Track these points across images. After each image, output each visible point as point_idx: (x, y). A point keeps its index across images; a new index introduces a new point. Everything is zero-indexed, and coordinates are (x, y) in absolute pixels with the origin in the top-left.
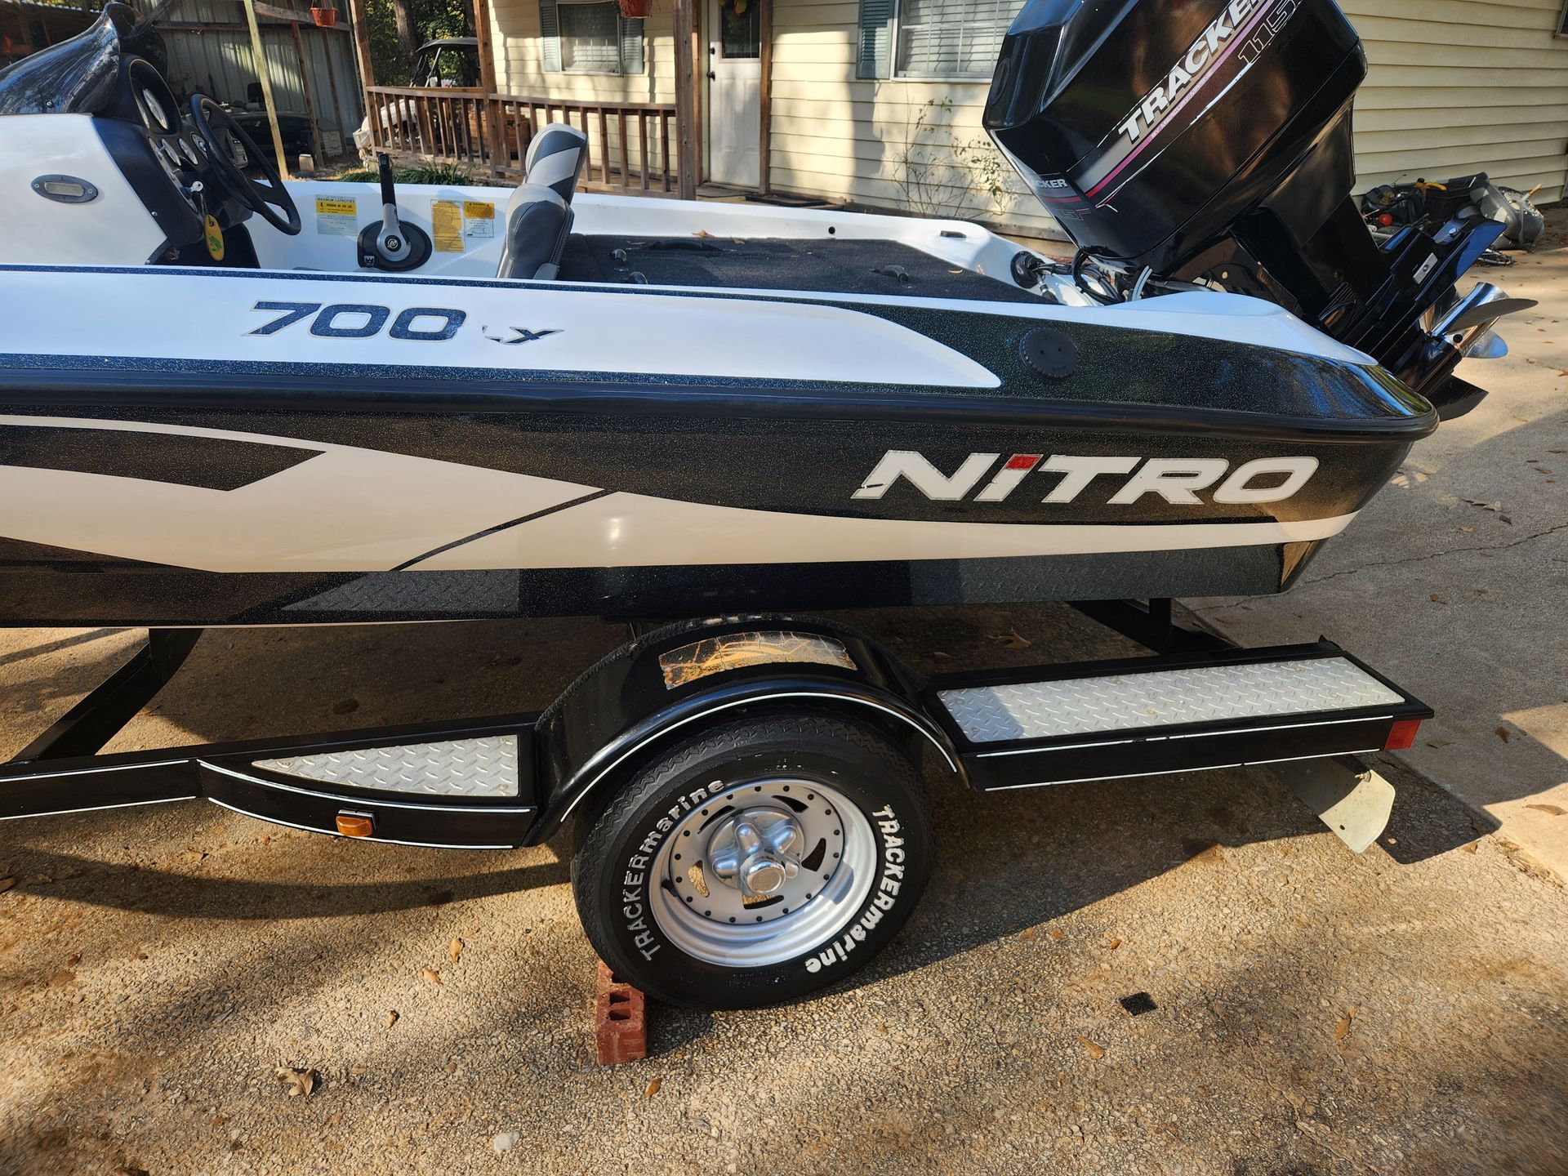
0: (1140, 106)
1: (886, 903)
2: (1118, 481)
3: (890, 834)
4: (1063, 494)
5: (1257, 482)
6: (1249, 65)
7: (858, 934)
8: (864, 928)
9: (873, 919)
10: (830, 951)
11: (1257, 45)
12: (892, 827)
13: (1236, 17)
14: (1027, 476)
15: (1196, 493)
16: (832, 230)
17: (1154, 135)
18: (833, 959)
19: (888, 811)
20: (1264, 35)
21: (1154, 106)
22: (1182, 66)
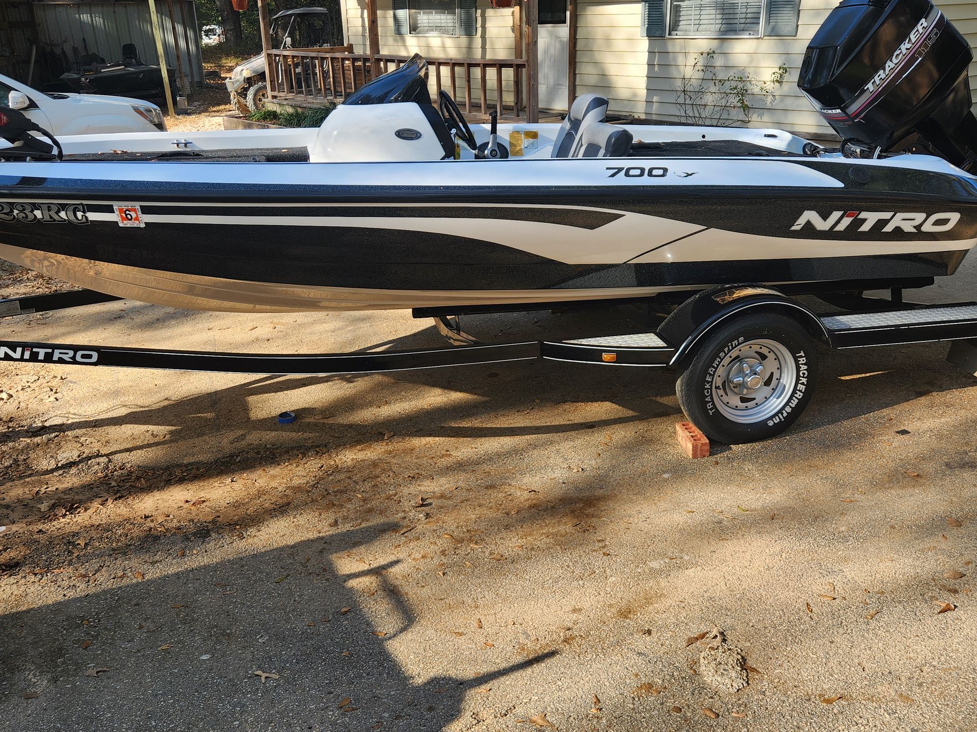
0: (873, 78)
1: (800, 395)
2: (885, 222)
3: (802, 364)
4: (865, 228)
5: (938, 223)
6: (920, 59)
7: (788, 409)
8: (791, 407)
9: (794, 403)
10: (777, 417)
11: (923, 50)
12: (803, 360)
13: (913, 40)
14: (853, 220)
15: (915, 227)
16: (704, 137)
17: (880, 89)
18: (778, 420)
19: (802, 354)
20: (926, 46)
21: (880, 77)
22: (891, 61)
